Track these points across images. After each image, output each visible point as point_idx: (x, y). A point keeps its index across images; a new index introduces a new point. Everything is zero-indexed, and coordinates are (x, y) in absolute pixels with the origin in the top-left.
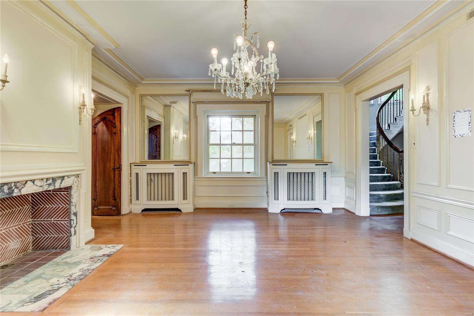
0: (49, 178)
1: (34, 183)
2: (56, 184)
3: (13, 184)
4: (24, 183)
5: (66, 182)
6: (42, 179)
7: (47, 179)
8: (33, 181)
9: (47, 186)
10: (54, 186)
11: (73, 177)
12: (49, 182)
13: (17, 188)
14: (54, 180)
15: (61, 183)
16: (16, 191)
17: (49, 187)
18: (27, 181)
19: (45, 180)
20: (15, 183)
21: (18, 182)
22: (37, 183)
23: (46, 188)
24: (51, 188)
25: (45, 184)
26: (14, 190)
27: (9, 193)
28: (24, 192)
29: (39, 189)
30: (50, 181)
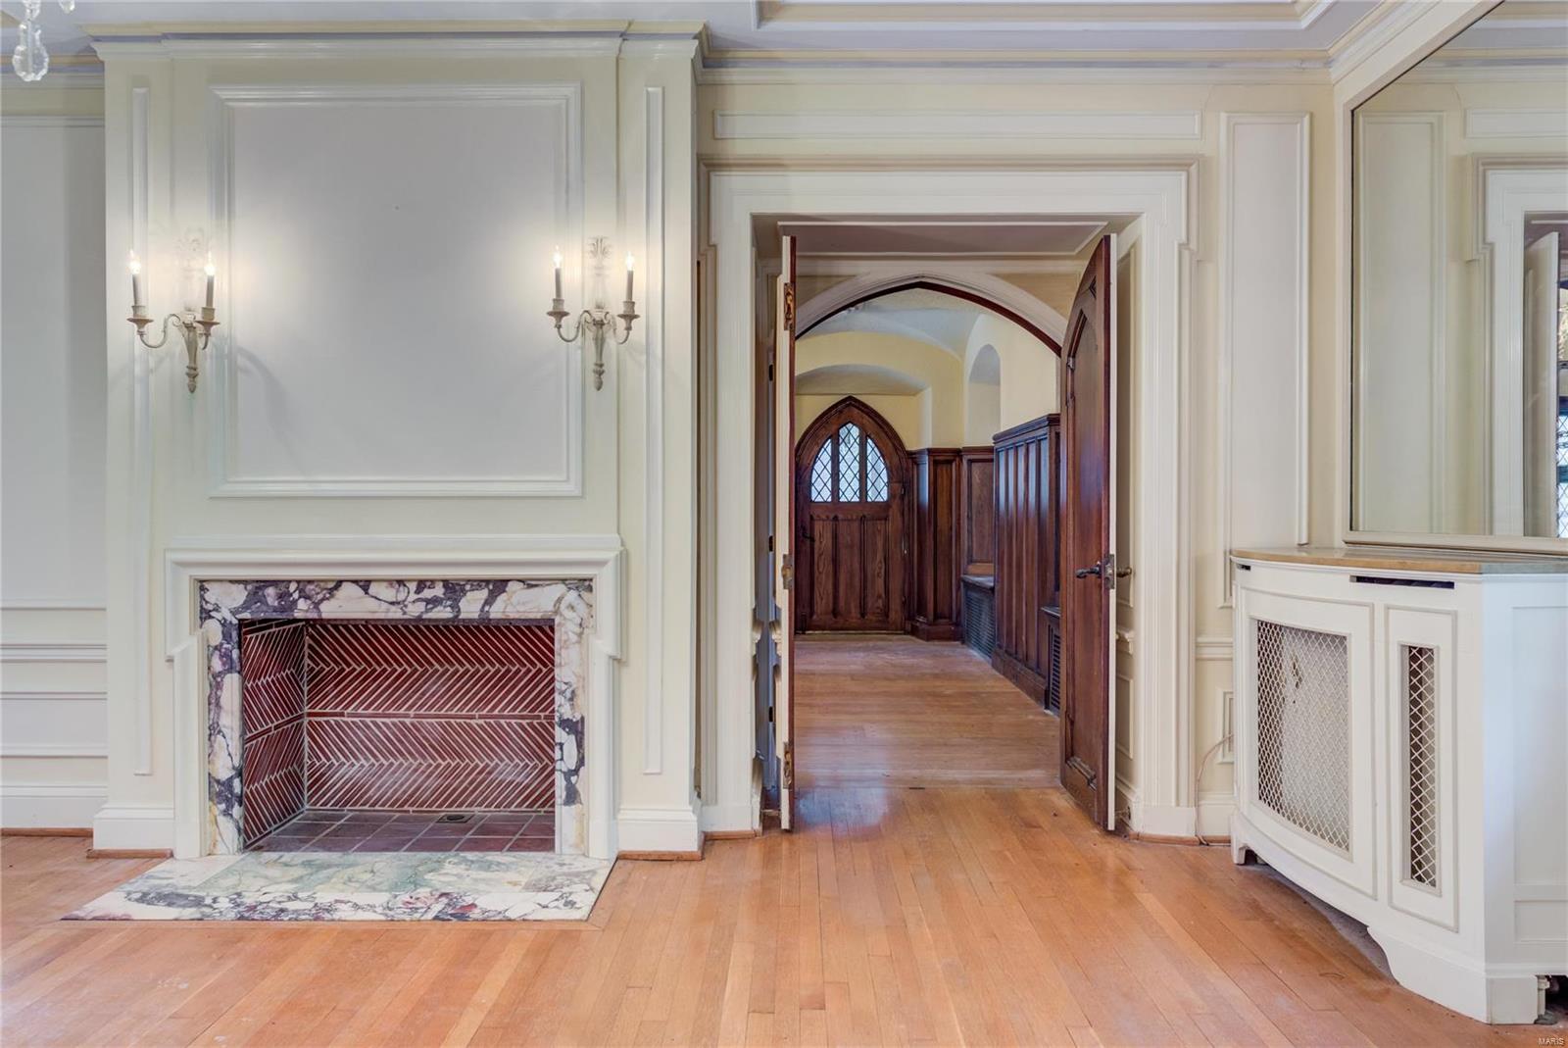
0: (433, 581)
1: (366, 589)
2: (462, 604)
3: (293, 587)
4: (331, 585)
5: (514, 600)
6: (401, 582)
7: (422, 584)
8: (365, 585)
9: (421, 606)
10: (455, 607)
11: (561, 588)
12: (427, 593)
13: (307, 597)
14: (454, 589)
15: (489, 602)
16: (302, 604)
17: (427, 611)
18: (339, 583)
19: (413, 586)
20: (298, 582)
21: (310, 582)
22: (387, 593)
23: (415, 610)
24: (443, 613)
25: (413, 596)
26: (295, 602)
27: (282, 610)
28: (330, 610)
29: (388, 611)
30: (439, 591)
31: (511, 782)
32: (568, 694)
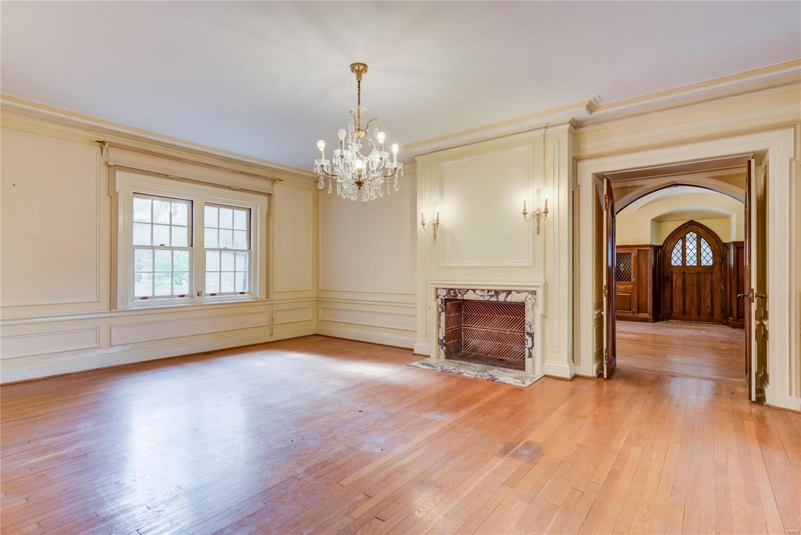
0: (491, 290)
1: (474, 292)
2: (499, 297)
3: (457, 290)
4: (466, 290)
5: (513, 296)
6: (483, 290)
7: (489, 291)
8: (474, 291)
9: (489, 297)
10: (497, 297)
11: (527, 294)
12: (490, 294)
13: (460, 293)
14: (497, 293)
15: (506, 297)
16: (459, 295)
17: (490, 298)
18: (468, 290)
19: (486, 292)
20: (458, 289)
21: (461, 289)
22: (480, 293)
23: (487, 298)
24: (494, 299)
25: (486, 294)
26: (457, 294)
27: (454, 296)
28: (466, 297)
29: (480, 298)
30: (493, 293)
31: (515, 351)
32: (529, 325)
